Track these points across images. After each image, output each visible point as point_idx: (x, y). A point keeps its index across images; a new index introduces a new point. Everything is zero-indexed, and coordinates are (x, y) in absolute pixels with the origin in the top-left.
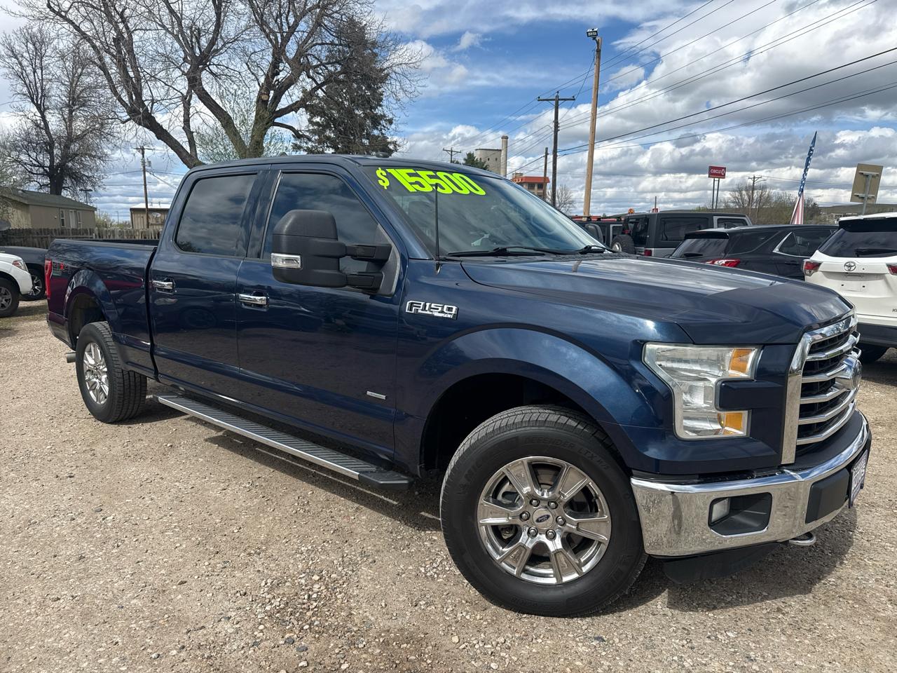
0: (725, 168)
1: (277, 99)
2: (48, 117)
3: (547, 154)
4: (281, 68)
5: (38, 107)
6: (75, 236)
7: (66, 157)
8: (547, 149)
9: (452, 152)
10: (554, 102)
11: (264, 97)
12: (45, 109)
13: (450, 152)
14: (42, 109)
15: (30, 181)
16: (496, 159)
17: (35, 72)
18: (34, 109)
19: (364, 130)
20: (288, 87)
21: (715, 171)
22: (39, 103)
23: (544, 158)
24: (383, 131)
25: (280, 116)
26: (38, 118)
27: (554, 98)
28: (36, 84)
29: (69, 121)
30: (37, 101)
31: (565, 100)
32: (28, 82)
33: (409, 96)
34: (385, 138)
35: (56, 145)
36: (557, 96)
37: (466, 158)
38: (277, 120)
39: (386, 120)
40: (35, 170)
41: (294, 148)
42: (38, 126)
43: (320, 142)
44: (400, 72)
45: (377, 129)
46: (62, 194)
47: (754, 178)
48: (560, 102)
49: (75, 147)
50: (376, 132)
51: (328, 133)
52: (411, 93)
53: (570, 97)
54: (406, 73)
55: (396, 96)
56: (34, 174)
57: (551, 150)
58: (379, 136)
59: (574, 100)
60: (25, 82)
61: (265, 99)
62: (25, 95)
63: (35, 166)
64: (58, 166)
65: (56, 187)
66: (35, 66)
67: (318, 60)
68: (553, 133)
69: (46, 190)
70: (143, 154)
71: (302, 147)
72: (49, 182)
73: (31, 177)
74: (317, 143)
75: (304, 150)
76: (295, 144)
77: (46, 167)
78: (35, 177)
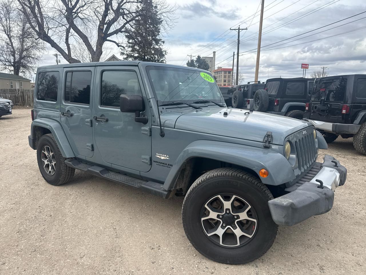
0: (308, 65)
1: (108, 28)
2: (13, 41)
3: (234, 55)
4: (108, 13)
5: (8, 35)
6: (11, 92)
7: (21, 58)
8: (234, 52)
9: (191, 56)
11: (101, 27)
12: (11, 37)
13: (190, 56)
14: (10, 37)
15: (6, 69)
16: (211, 61)
17: (6, 20)
18: (7, 37)
19: (152, 45)
20: (113, 23)
21: (304, 66)
22: (8, 34)
23: (233, 57)
24: (160, 47)
25: (109, 36)
26: (8, 41)
27: (238, 28)
28: (7, 26)
29: (22, 42)
30: (8, 33)
31: (243, 29)
32: (3, 24)
33: (170, 27)
34: (161, 49)
35: (16, 53)
36: (239, 28)
37: (197, 58)
38: (108, 38)
39: (161, 42)
40: (7, 64)
41: (121, 54)
42: (8, 44)
43: (132, 51)
44: (166, 16)
45: (158, 45)
46: (19, 74)
47: (324, 68)
48: (240, 30)
49: (25, 53)
50: (157, 47)
51: (136, 47)
52: (171, 26)
53: (245, 28)
54: (169, 16)
55: (164, 27)
56: (7, 65)
57: (236, 53)
58: (158, 49)
59: (247, 29)
60: (2, 24)
61: (102, 28)
62: (3, 30)
63: (7, 62)
64: (17, 62)
65: (17, 71)
66: (7, 17)
67: (128, 11)
68: (237, 45)
69: (13, 73)
70: (57, 57)
71: (124, 54)
72: (13, 69)
73: (6, 67)
74: (131, 52)
75: (125, 55)
76: (122, 52)
77: (12, 62)
78: (7, 67)
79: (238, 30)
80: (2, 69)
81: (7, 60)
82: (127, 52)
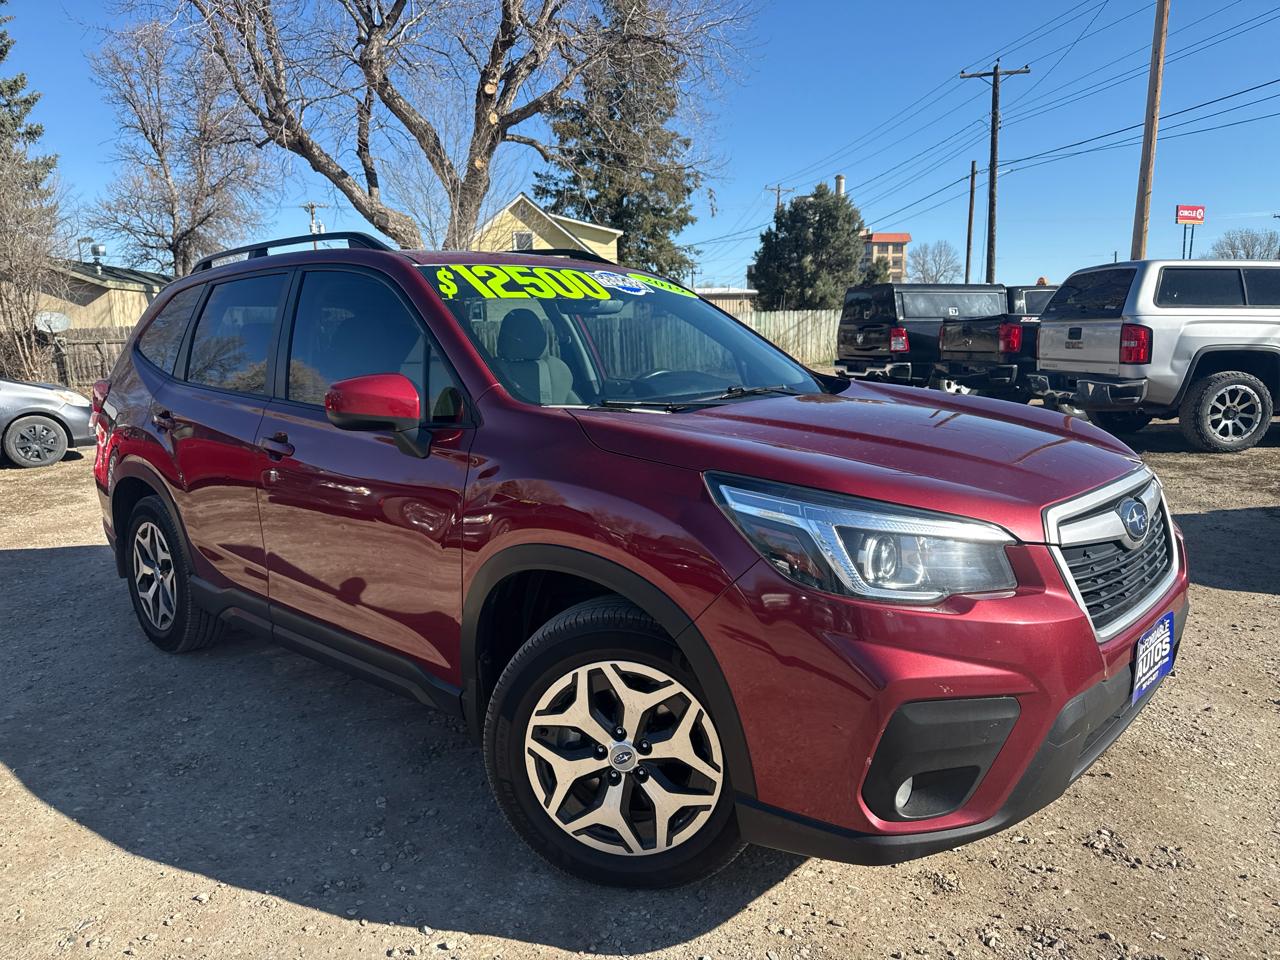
3: (974, 173)
5: (154, 143)
7: (198, 219)
8: (974, 163)
10: (990, 79)
14: (160, 150)
15: (148, 259)
18: (149, 149)
22: (158, 137)
24: (675, 159)
25: (515, 123)
26: (154, 162)
27: (992, 71)
30: (155, 135)
31: (1011, 73)
32: (137, 104)
35: (183, 202)
36: (996, 68)
38: (512, 131)
39: (680, 141)
40: (152, 241)
42: (154, 173)
45: (665, 155)
48: (1001, 78)
50: (664, 161)
51: (589, 165)
53: (1020, 67)
56: (152, 248)
59: (1028, 72)
60: (134, 106)
62: (135, 127)
63: (151, 235)
64: (186, 234)
65: (183, 266)
68: (990, 131)
69: (170, 271)
71: (548, 192)
72: (173, 260)
73: (148, 253)
74: (569, 183)
75: (552, 196)
76: (538, 187)
77: (168, 236)
78: (153, 252)
79: (992, 77)
80: (135, 260)
81: (151, 229)
82: (556, 184)
